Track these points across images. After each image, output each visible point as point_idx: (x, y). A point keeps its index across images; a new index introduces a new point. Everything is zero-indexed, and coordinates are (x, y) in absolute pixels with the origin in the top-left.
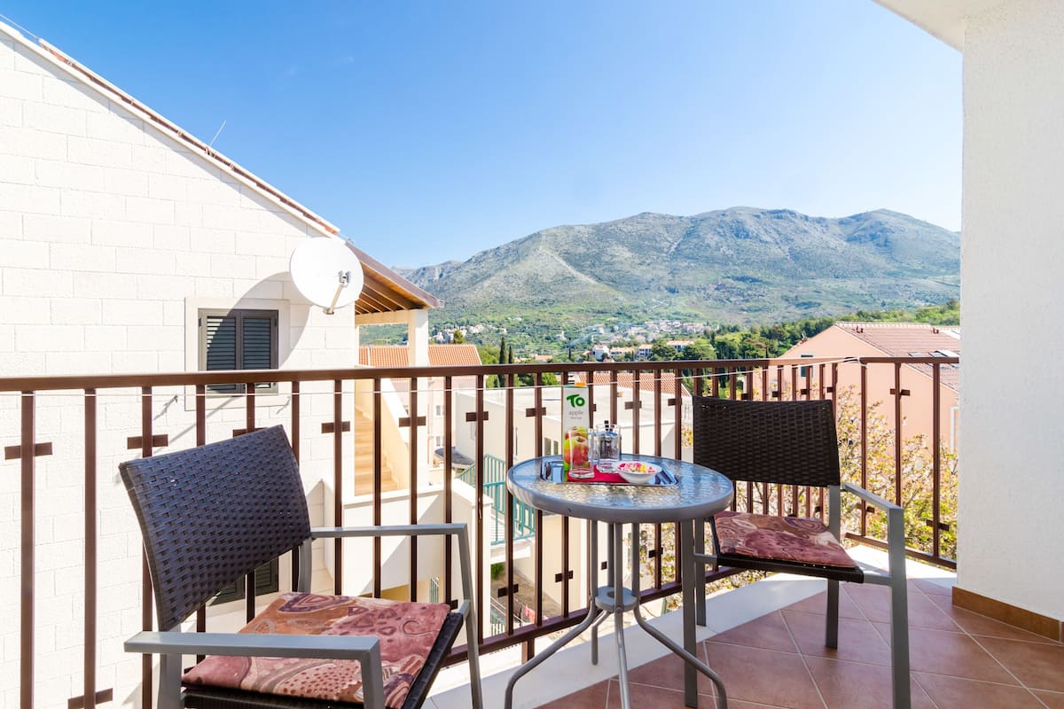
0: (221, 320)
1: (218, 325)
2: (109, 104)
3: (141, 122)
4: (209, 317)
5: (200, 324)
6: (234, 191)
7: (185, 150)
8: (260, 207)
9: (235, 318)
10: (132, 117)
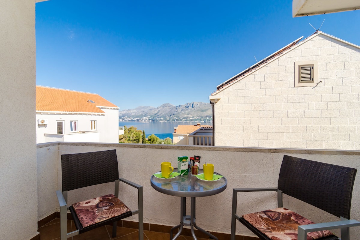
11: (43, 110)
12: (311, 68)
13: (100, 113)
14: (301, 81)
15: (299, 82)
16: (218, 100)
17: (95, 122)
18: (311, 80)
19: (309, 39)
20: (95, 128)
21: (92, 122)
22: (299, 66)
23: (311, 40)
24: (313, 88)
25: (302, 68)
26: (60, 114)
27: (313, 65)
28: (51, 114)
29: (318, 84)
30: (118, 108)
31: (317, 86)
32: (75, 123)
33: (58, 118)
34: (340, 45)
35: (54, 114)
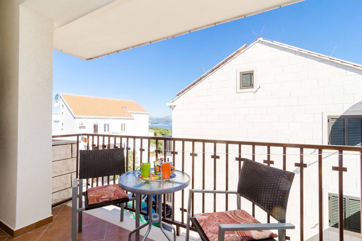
0: (336, 120)
1: (335, 121)
2: (295, 52)
3: (306, 55)
4: (332, 119)
5: (328, 121)
6: (344, 70)
7: (321, 60)
8: (357, 74)
9: (344, 119)
10: (303, 54)
11: (83, 115)
12: (251, 74)
13: (129, 118)
14: (242, 87)
15: (241, 88)
16: (175, 106)
17: (124, 125)
18: (251, 86)
19: (249, 46)
20: (124, 130)
21: (122, 125)
22: (241, 73)
23: (251, 47)
24: (254, 93)
25: (243, 74)
26: (96, 118)
27: (253, 71)
28: (89, 118)
29: (258, 89)
30: (148, 113)
31: (257, 91)
32: (108, 125)
33: (94, 121)
34: (279, 50)
35: (91, 118)
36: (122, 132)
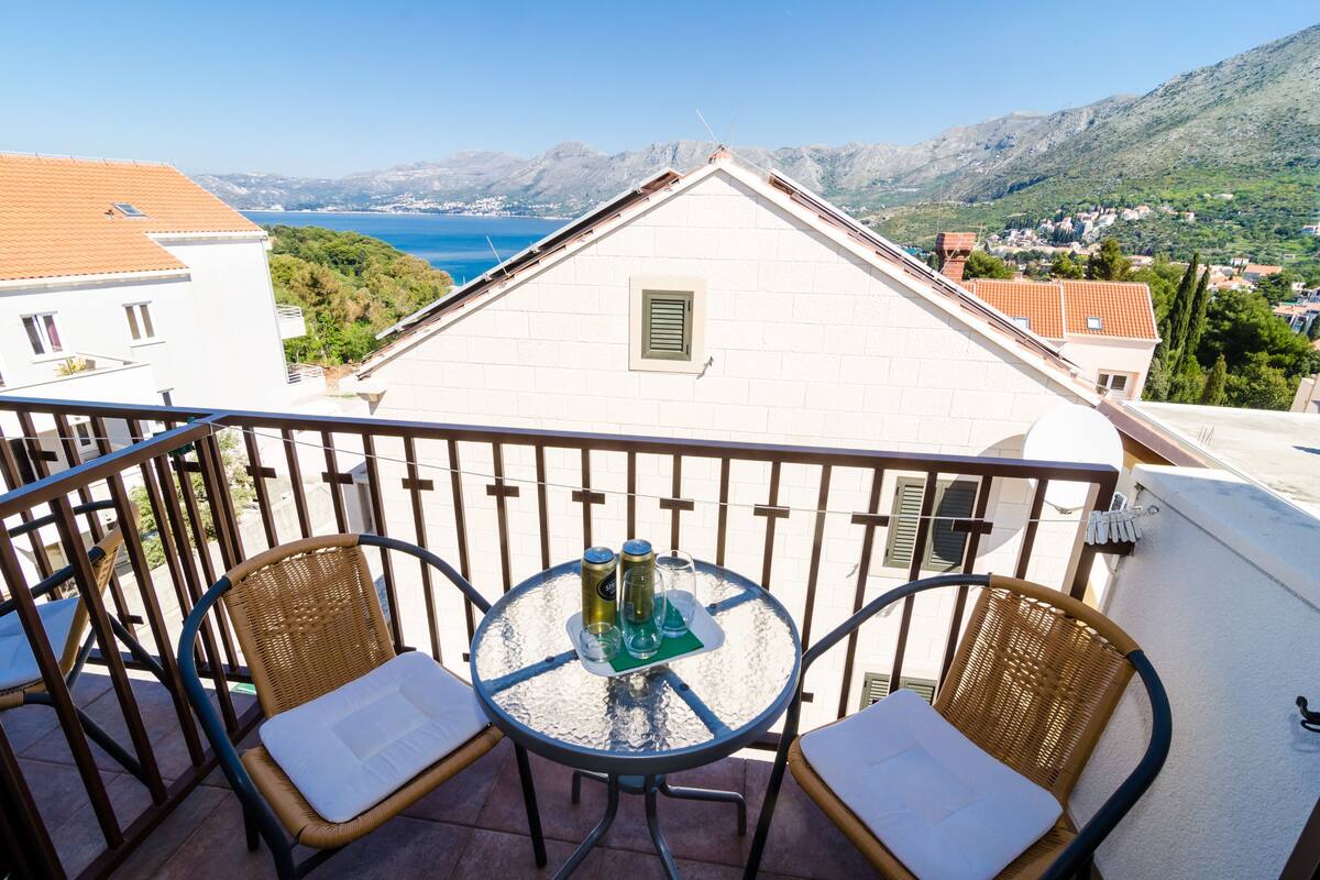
12: (684, 305)
13: (163, 273)
14: (649, 352)
15: (644, 354)
16: (379, 395)
18: (682, 350)
20: (150, 332)
22: (645, 294)
23: (688, 192)
25: (655, 301)
27: (691, 294)
29: (703, 367)
31: (703, 374)
36: (138, 342)
